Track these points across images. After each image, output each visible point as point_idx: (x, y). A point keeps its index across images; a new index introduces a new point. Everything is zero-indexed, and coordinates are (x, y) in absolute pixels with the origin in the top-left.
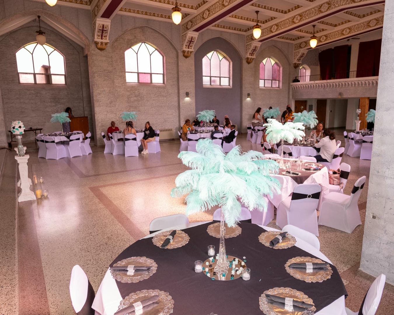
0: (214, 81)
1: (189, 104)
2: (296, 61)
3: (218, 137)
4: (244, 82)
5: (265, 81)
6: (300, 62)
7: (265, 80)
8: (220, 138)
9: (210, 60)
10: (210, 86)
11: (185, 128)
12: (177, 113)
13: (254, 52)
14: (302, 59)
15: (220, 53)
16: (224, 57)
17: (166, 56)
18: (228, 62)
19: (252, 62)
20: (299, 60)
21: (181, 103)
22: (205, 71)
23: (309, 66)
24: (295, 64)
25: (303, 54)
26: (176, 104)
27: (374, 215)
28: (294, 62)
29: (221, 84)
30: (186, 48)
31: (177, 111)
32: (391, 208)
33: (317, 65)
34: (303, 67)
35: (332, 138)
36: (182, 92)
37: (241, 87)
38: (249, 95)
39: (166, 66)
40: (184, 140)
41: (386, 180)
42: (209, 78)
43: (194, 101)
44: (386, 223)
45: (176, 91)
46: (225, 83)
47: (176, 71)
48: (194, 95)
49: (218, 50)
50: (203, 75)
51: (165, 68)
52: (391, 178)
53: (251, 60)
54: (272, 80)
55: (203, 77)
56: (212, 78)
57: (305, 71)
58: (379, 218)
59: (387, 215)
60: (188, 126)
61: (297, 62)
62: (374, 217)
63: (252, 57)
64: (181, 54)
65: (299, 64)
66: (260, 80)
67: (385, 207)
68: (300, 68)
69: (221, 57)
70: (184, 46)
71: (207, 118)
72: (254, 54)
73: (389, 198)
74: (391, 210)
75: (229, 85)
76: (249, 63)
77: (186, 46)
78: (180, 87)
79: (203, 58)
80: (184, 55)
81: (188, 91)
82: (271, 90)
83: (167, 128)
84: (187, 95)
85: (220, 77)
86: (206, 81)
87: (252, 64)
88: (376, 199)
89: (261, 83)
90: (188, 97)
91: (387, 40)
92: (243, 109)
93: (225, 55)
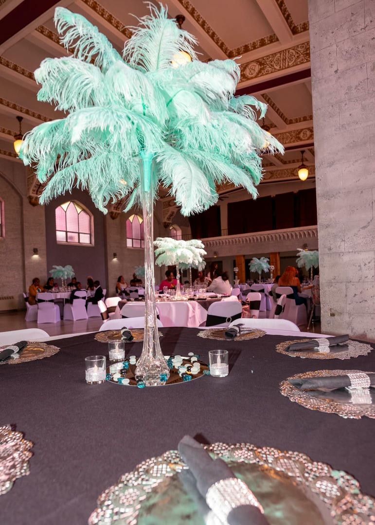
0: (71, 238)
1: (38, 263)
2: (165, 220)
3: (81, 296)
4: (108, 240)
5: (134, 240)
6: (171, 222)
7: (132, 239)
8: (84, 298)
9: (66, 212)
10: (66, 243)
11: (34, 289)
12: (21, 276)
13: (119, 207)
14: (171, 218)
15: (78, 205)
16: (83, 210)
17: (4, 201)
18: (88, 216)
19: (117, 217)
20: (169, 219)
21: (26, 262)
22: (59, 223)
23: (179, 226)
24: (165, 223)
25: (173, 213)
26: (20, 264)
27: (333, 311)
28: (164, 221)
29: (81, 242)
30: (33, 193)
31: (21, 272)
32: (355, 295)
33: (188, 226)
34: (173, 228)
35: (225, 278)
36: (28, 248)
37: (105, 246)
38: (115, 255)
39: (5, 214)
40: (31, 304)
41: (342, 257)
42: (65, 233)
43: (45, 260)
44: (351, 318)
45: (20, 247)
46: (85, 240)
47: (19, 221)
48: (45, 252)
49: (76, 201)
50: (57, 229)
51: (3, 216)
52: (349, 252)
53: (115, 215)
54: (141, 240)
55: (57, 232)
56: (68, 233)
57: (175, 232)
58: (341, 314)
59: (351, 305)
60: (37, 287)
61: (168, 221)
62: (333, 315)
63: (117, 212)
64: (26, 201)
65: (170, 223)
66: (127, 239)
67: (346, 296)
68: (171, 228)
69: (79, 210)
70: (31, 191)
71: (64, 274)
72: (119, 208)
73: (351, 282)
74: (357, 296)
75: (91, 243)
76: (113, 218)
77: (34, 191)
78: (25, 241)
79: (56, 208)
80: (30, 202)
81: (35, 247)
82: (139, 250)
83: (5, 295)
84: (35, 251)
85: (79, 233)
86: (60, 236)
87: (117, 220)
88: (332, 287)
89: (129, 243)
90: (36, 254)
91: (318, 82)
92: (109, 271)
93: (84, 207)
